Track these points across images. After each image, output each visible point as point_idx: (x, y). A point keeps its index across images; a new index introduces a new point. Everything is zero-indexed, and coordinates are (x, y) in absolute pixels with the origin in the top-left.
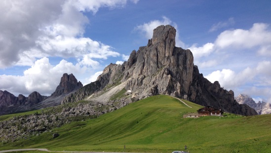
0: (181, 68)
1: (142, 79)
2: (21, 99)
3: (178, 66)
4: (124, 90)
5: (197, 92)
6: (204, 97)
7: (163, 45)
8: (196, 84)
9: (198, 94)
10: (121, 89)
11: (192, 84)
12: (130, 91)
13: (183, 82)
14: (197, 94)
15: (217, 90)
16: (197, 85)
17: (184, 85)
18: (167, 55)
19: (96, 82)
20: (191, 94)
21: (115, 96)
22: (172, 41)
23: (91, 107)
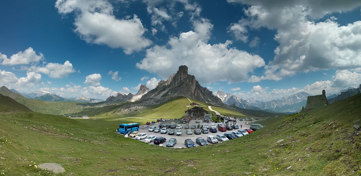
0: (190, 83)
1: (175, 88)
2: (125, 96)
3: (189, 82)
4: (167, 93)
5: (198, 92)
6: (201, 95)
7: (183, 74)
9: (198, 93)
11: (195, 90)
12: (170, 93)
13: (192, 89)
15: (206, 91)
16: (198, 90)
18: (185, 78)
19: (155, 89)
20: (195, 94)
21: (163, 96)
22: (186, 72)
23: (154, 101)
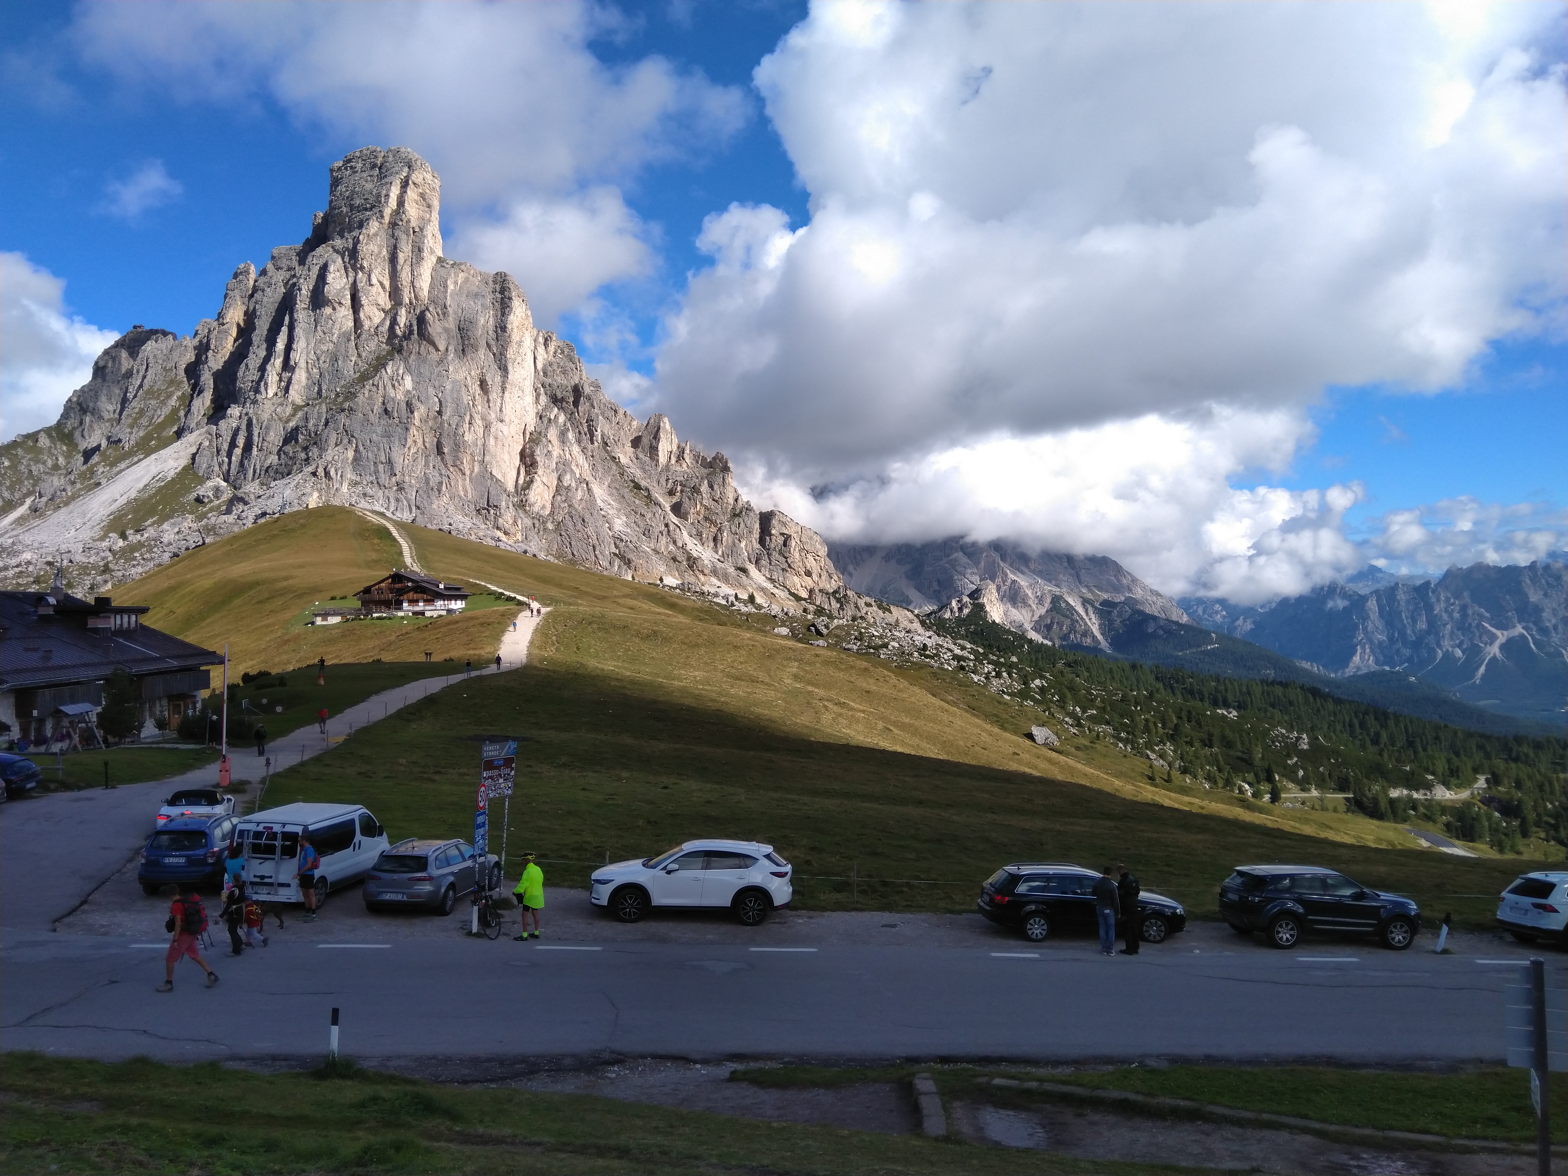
0: (474, 361)
3: (462, 351)
4: (190, 475)
5: (563, 467)
7: (375, 246)
8: (553, 434)
9: (567, 480)
10: (172, 474)
11: (538, 438)
12: (222, 482)
14: (559, 479)
15: (661, 456)
16: (563, 434)
17: (492, 441)
18: (403, 296)
20: (529, 484)
21: (135, 511)
